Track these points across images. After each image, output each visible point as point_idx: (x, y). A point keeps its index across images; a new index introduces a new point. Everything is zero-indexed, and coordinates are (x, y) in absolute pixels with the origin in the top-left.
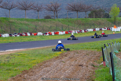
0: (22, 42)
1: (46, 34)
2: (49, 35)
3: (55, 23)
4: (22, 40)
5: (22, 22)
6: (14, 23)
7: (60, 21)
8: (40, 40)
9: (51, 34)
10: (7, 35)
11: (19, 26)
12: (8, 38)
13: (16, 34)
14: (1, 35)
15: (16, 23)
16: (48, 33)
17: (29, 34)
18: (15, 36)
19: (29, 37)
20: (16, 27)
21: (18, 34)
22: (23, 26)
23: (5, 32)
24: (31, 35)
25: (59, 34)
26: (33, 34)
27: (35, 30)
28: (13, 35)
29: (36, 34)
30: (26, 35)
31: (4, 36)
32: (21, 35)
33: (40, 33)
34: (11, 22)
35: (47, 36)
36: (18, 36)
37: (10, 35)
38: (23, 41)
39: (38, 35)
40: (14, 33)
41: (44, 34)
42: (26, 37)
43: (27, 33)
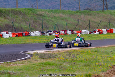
1: (95, 32)
2: (100, 33)
3: (104, 16)
5: (57, 15)
6: (45, 16)
7: (112, 14)
8: (89, 39)
9: (102, 33)
10: (38, 33)
11: (52, 21)
13: (51, 32)
14: (29, 33)
15: (48, 17)
16: (97, 30)
17: (69, 32)
18: (49, 34)
19: (69, 35)
20: (48, 22)
21: (54, 32)
22: (59, 20)
24: (72, 33)
25: (114, 32)
26: (75, 32)
27: (77, 27)
28: (46, 34)
30: (66, 34)
31: (32, 34)
33: (86, 30)
34: (40, 15)
35: (97, 35)
37: (43, 33)
39: (82, 33)
40: (48, 31)
41: (92, 32)
42: (66, 37)
43: (66, 31)
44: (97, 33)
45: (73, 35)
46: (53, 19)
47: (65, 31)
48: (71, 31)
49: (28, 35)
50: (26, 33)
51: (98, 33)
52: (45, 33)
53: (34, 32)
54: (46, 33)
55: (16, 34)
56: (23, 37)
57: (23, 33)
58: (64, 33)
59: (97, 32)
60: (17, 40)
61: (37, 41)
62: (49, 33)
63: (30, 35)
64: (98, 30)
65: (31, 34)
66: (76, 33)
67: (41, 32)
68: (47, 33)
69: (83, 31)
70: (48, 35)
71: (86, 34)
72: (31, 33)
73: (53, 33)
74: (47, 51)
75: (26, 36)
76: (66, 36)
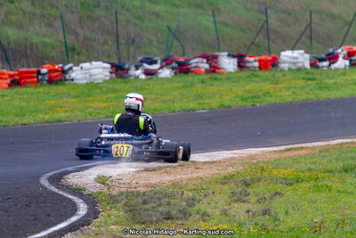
0: (212, 111)
1: (333, 58)
4: (199, 97)
8: (311, 96)
10: (98, 70)
11: (157, 15)
12: (114, 91)
13: (155, 62)
14: (64, 72)
16: (342, 52)
17: (228, 64)
18: (148, 73)
19: (229, 77)
20: (140, 18)
21: (167, 62)
22: (185, 10)
23: (77, 53)
24: (241, 65)
26: (253, 62)
27: (261, 39)
28: (133, 72)
29: (274, 63)
30: (214, 69)
31: (78, 74)
32: (183, 69)
33: (297, 53)
35: (344, 72)
36: (166, 73)
37: (119, 70)
38: (215, 103)
39: (282, 66)
40: (140, 58)
41: (322, 60)
42: (216, 83)
43: (216, 57)
44: (342, 63)
45: (245, 73)
46: (158, 8)
47: (212, 60)
48: (234, 56)
49: (58, 78)
50: (50, 71)
51: (347, 62)
52: (128, 70)
53: (86, 65)
54: (133, 68)
55: (11, 76)
56: (41, 90)
57: (39, 73)
58: (207, 66)
59: (341, 58)
60: (16, 103)
61: (96, 104)
62: (146, 66)
63: (67, 76)
64: (345, 52)
65: (73, 75)
66: (257, 64)
67: (113, 65)
68: (137, 68)
69: (287, 56)
70: (143, 76)
71: (299, 69)
72: (71, 68)
73: (161, 68)
74: (146, 170)
75: (51, 81)
76: (216, 79)
